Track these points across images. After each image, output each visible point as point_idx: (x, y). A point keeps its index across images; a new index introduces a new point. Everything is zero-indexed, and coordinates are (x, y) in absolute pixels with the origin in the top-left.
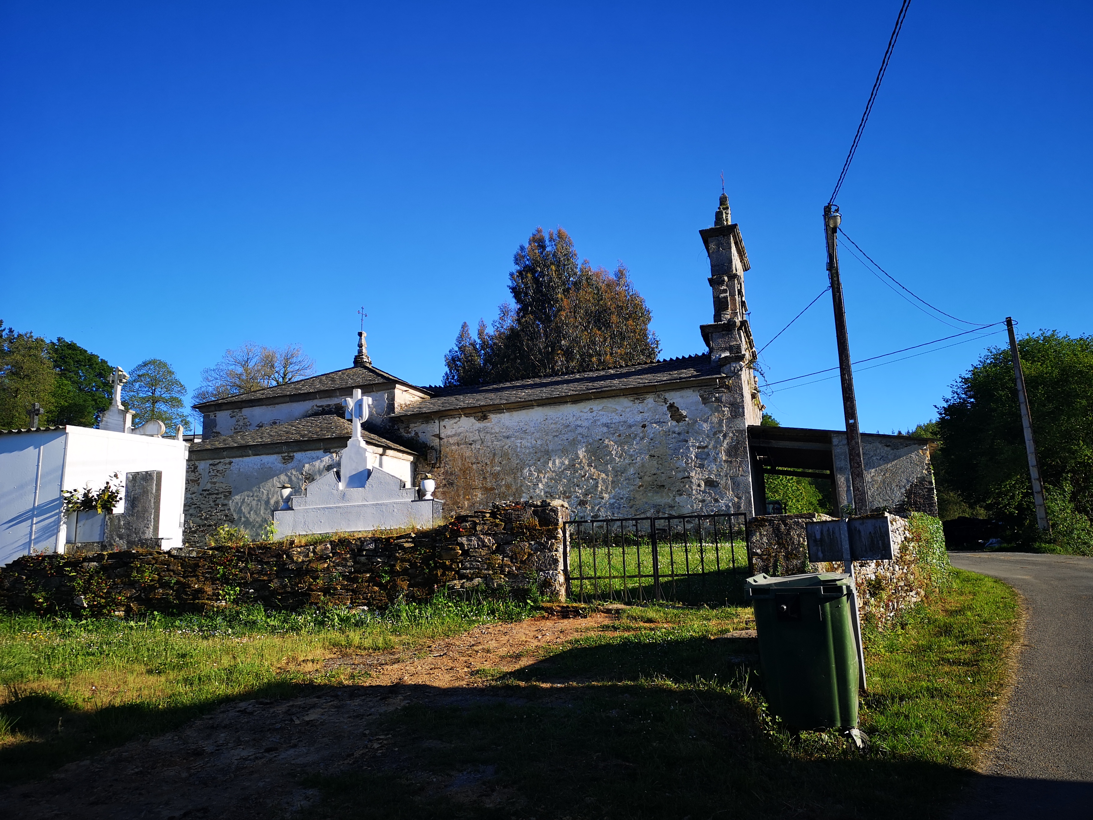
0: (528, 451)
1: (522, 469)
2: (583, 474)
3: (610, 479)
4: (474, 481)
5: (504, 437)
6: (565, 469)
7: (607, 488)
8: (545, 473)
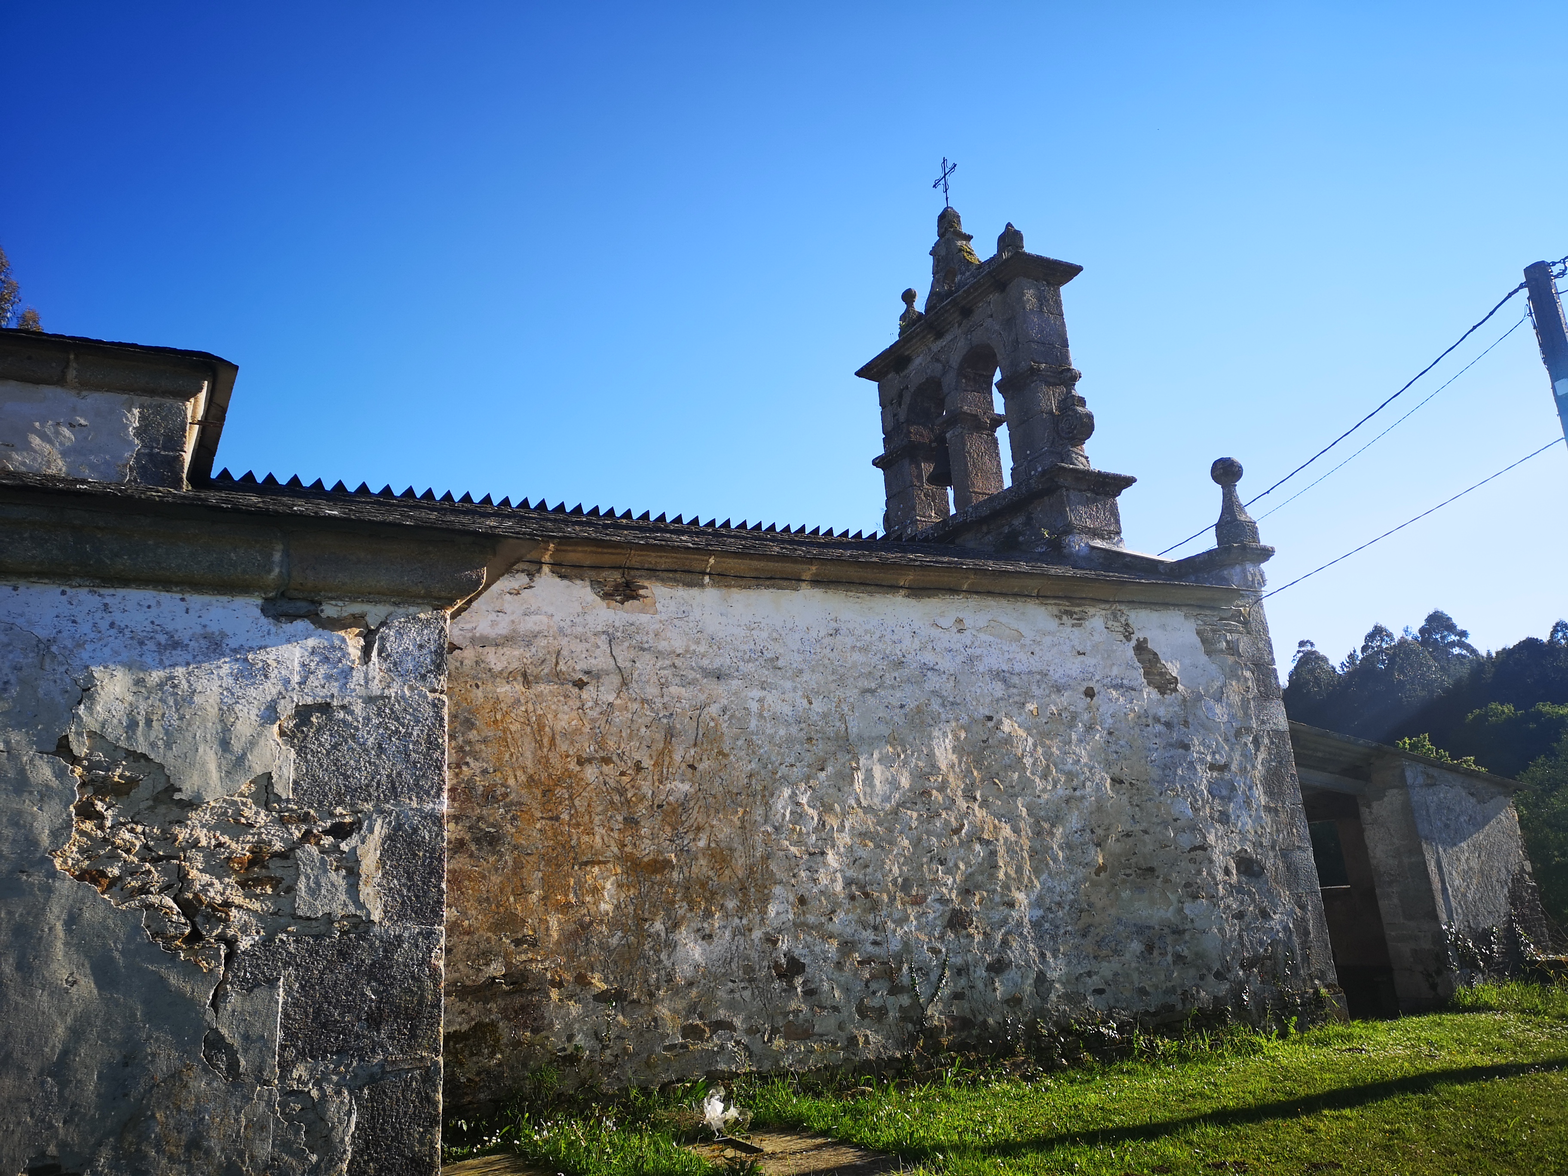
0: (782, 732)
1: (768, 794)
2: (954, 824)
3: (1026, 844)
4: (590, 832)
5: (707, 673)
6: (901, 804)
7: (1019, 870)
8: (844, 814)
